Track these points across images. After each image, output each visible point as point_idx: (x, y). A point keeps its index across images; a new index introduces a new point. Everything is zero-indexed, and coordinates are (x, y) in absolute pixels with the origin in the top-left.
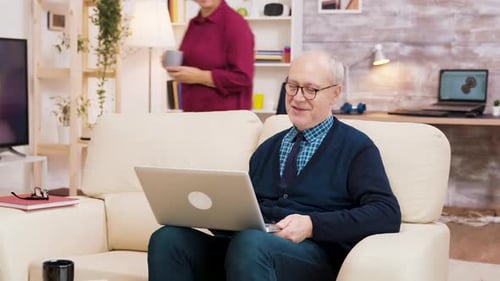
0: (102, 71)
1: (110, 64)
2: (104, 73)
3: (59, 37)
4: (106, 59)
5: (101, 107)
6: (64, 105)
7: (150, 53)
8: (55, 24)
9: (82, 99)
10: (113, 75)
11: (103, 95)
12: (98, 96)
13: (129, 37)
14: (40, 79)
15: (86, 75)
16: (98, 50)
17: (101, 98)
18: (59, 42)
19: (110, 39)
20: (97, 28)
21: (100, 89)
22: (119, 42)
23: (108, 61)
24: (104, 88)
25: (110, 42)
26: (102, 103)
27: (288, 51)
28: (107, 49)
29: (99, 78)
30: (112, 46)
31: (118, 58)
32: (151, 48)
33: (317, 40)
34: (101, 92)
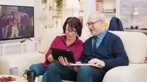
0: (57, 16)
1: (60, 14)
2: (58, 17)
3: (44, 6)
4: (58, 12)
5: (57, 27)
6: (46, 26)
7: (72, 11)
8: (44, 2)
9: (51, 24)
10: (61, 17)
11: (58, 23)
12: (56, 23)
13: (65, 6)
14: (39, 18)
15: (53, 17)
16: (56, 10)
17: (57, 24)
18: (44, 8)
19: (60, 6)
20: (56, 3)
21: (57, 21)
22: (63, 7)
23: (59, 13)
24: (58, 21)
25: (59, 7)
26: (57, 25)
27: (115, 10)
28: (59, 9)
29: (56, 18)
30: (60, 9)
31: (62, 12)
32: (72, 9)
33: (125, 6)
34: (57, 22)
